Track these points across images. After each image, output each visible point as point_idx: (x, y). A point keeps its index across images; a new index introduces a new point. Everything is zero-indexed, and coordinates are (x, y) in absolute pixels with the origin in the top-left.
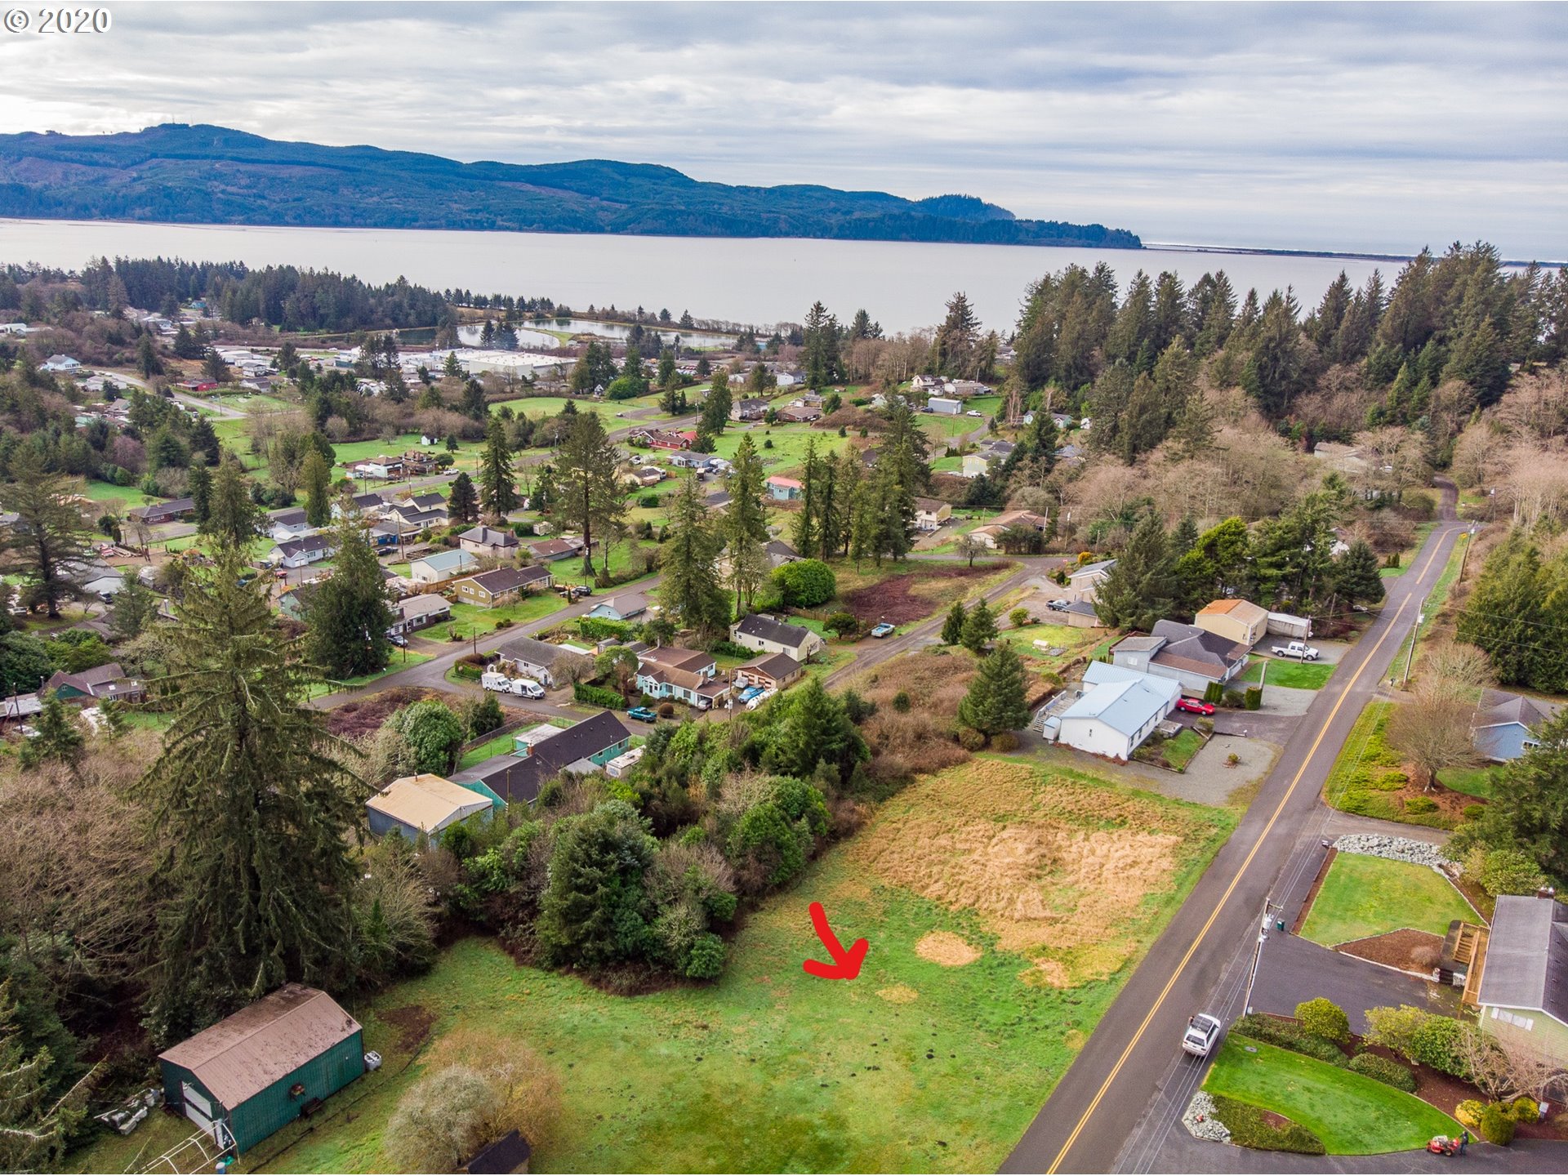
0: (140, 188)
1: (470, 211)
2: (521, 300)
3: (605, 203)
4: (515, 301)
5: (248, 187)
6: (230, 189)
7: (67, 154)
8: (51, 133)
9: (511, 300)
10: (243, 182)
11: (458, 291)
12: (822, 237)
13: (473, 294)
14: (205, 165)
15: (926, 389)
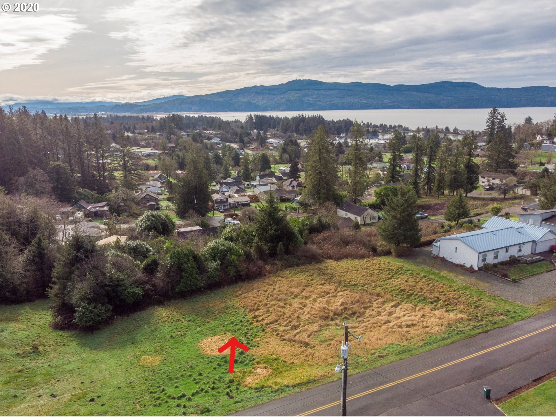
0: (283, 101)
1: (391, 102)
2: (391, 126)
3: (445, 97)
4: (388, 126)
5: (316, 98)
6: (310, 99)
7: (265, 91)
8: (261, 85)
9: (386, 126)
10: (314, 97)
11: (368, 123)
12: (542, 106)
13: (373, 124)
14: (303, 92)
15: (542, 141)
